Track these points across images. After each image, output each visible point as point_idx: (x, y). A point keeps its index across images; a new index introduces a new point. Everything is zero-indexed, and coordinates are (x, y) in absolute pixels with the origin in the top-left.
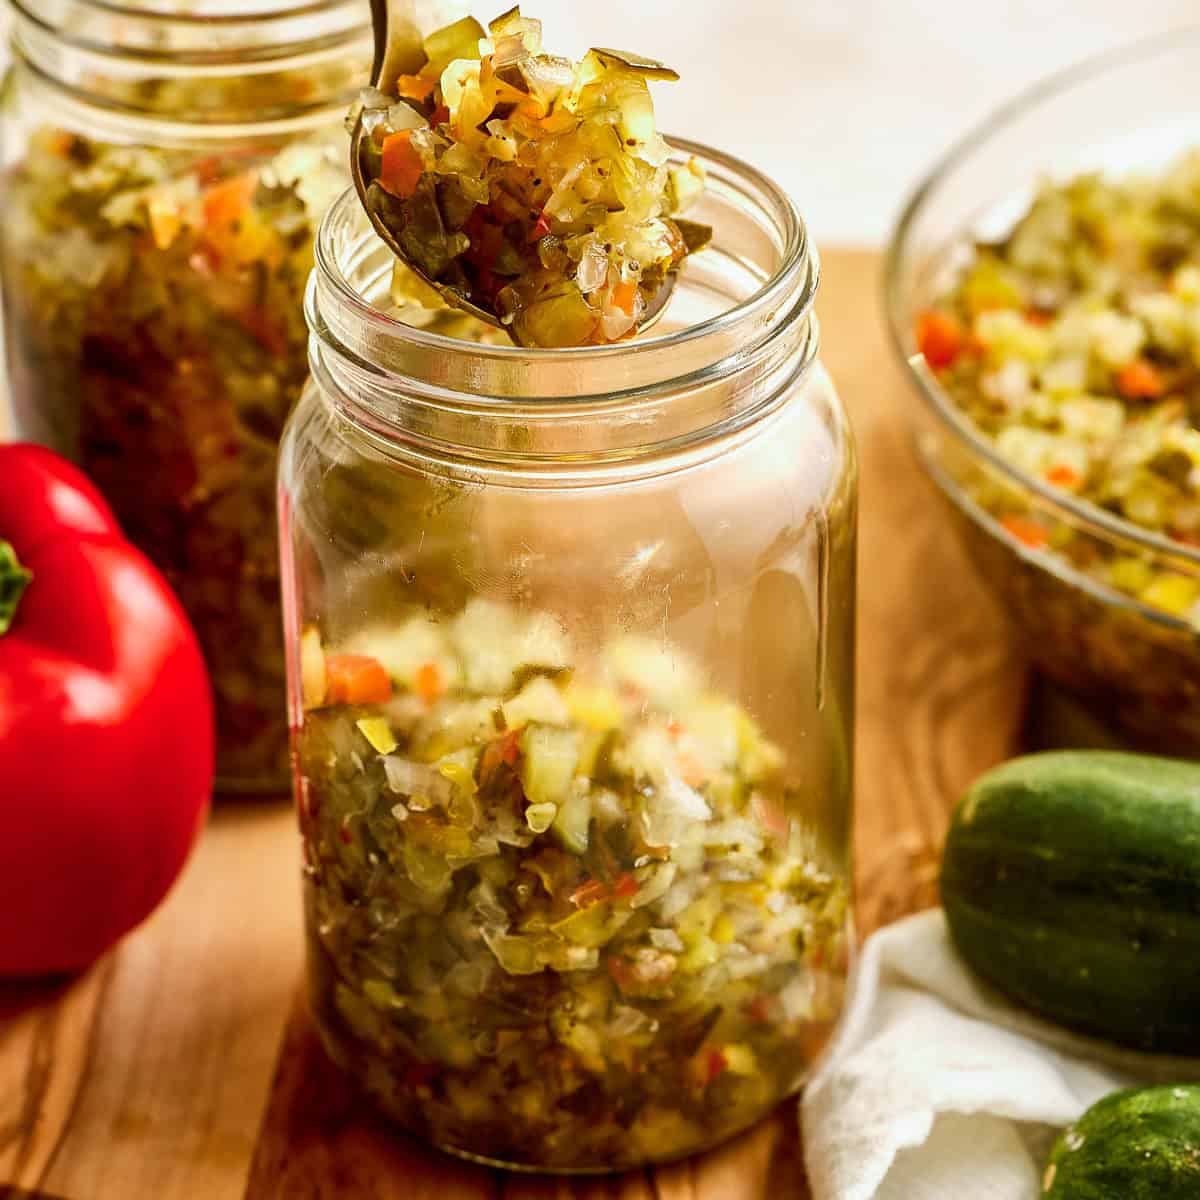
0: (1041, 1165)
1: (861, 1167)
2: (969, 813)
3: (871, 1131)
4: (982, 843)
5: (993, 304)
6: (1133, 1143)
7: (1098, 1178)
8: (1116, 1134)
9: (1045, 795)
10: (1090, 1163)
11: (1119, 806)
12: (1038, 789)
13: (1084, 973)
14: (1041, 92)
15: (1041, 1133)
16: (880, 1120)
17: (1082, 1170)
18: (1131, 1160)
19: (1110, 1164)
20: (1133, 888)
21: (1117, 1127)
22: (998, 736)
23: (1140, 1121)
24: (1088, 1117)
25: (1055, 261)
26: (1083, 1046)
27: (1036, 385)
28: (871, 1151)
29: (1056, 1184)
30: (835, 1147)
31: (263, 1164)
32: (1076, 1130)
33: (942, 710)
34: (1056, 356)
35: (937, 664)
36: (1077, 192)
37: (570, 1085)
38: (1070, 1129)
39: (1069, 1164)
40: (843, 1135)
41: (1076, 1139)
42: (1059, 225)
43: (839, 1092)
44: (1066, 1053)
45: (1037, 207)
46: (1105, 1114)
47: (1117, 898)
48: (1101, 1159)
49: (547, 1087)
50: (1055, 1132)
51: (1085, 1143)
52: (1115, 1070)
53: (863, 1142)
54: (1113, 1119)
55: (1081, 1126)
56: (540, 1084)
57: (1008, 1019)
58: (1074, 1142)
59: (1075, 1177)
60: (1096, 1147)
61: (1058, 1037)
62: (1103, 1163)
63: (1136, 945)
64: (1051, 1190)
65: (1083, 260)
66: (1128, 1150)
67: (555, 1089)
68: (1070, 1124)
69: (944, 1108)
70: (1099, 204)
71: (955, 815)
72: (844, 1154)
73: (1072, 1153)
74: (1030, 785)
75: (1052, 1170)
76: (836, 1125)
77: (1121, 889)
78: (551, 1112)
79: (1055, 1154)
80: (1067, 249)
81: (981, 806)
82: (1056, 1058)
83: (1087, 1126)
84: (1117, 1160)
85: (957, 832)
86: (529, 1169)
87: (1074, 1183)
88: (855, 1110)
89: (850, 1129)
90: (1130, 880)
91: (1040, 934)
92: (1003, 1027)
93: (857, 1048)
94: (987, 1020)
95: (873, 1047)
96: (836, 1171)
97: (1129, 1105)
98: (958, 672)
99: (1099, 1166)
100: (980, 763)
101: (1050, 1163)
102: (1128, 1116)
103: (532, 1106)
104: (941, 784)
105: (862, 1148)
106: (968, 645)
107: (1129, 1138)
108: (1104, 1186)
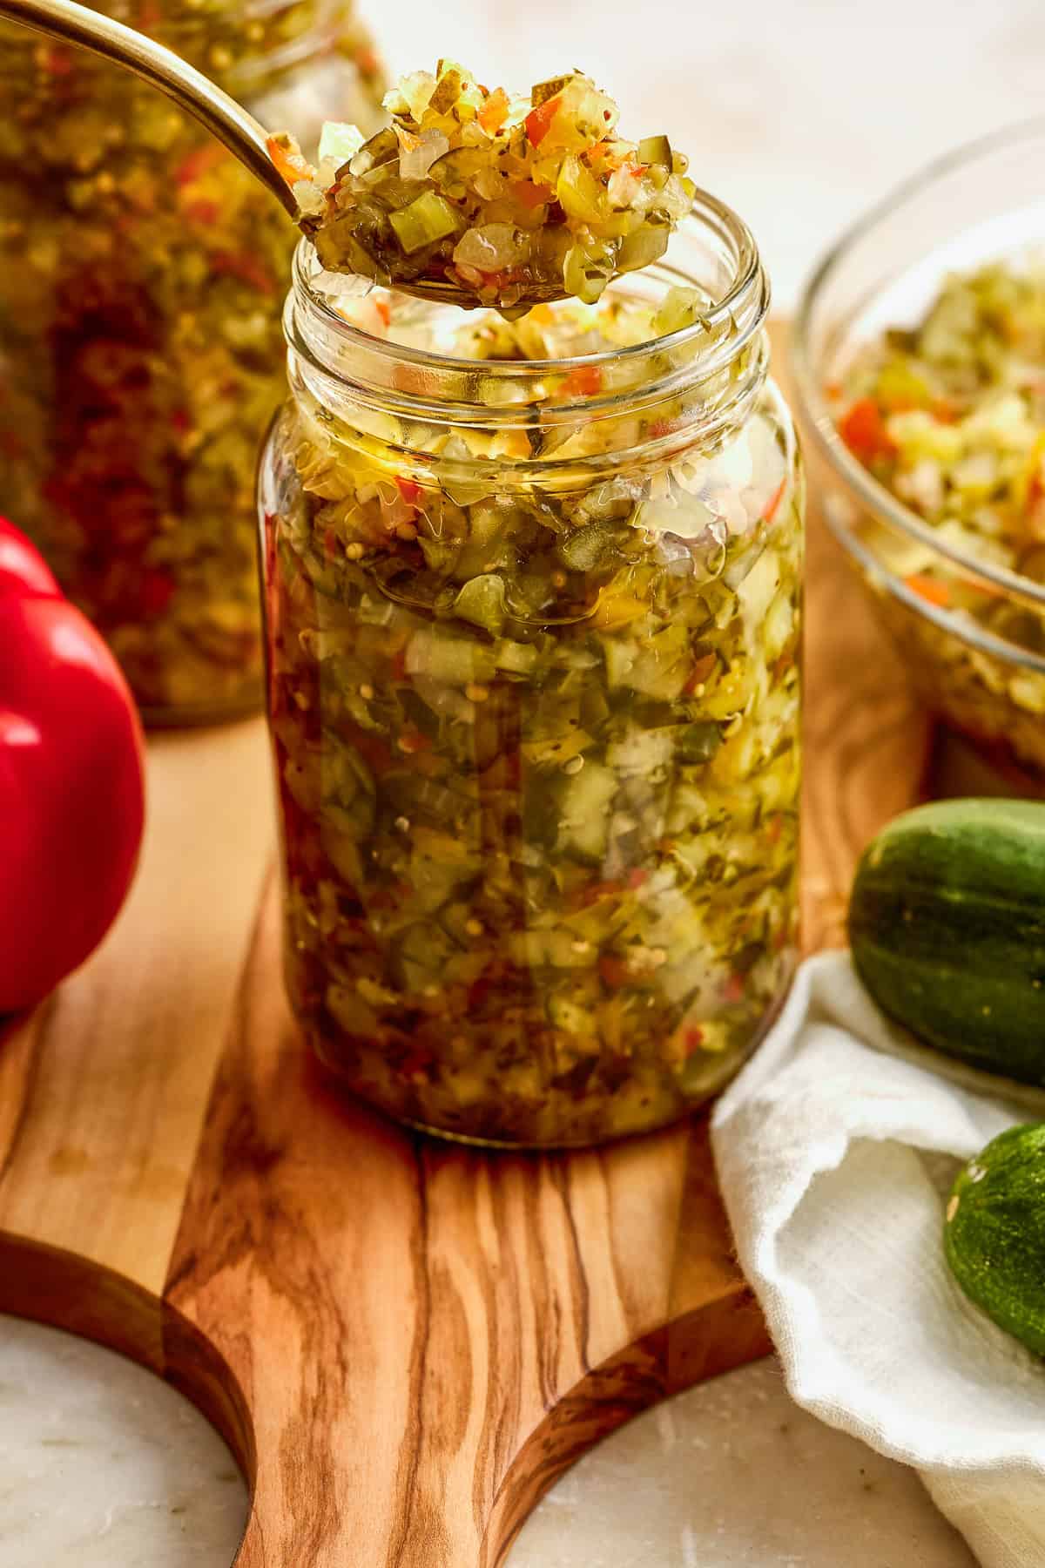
0: (944, 1197)
1: (779, 1188)
2: (876, 857)
3: (789, 1154)
4: (888, 887)
5: (906, 405)
6: (1033, 1175)
7: (998, 1209)
8: (1018, 1167)
9: (949, 840)
10: (992, 1194)
11: (1022, 850)
12: (942, 834)
13: (986, 1011)
14: (943, 166)
15: (944, 1166)
16: (796, 1144)
17: (983, 1202)
18: (1031, 1192)
19: (1011, 1196)
20: (1034, 929)
21: (1018, 1159)
22: (902, 787)
23: (1040, 1154)
24: (990, 1150)
25: (963, 352)
26: (982, 1082)
27: (948, 486)
28: (789, 1174)
29: (959, 1215)
30: (752, 1170)
31: (195, 1197)
32: (978, 1163)
33: (849, 760)
34: (967, 453)
35: (842, 718)
36: (980, 285)
37: (564, 1065)
38: (973, 1162)
39: (971, 1195)
40: (762, 1158)
41: (979, 1171)
42: (965, 317)
43: (754, 1117)
44: (970, 1090)
45: (943, 301)
46: (1005, 1147)
47: (1019, 939)
48: (1002, 1190)
49: (542, 1067)
50: (957, 1164)
51: (986, 1176)
52: (1014, 1106)
53: (780, 1165)
54: (1014, 1152)
55: (982, 1159)
56: (534, 1062)
57: (914, 1054)
58: (976, 1174)
59: (978, 1208)
60: (997, 1179)
61: (964, 1075)
62: (1004, 1194)
63: (1037, 984)
64: (954, 1221)
65: (990, 349)
66: (1028, 1182)
67: (550, 1067)
68: (974, 1156)
69: (860, 1133)
70: (1003, 294)
71: (865, 859)
72: (762, 1177)
73: (974, 1185)
74: (934, 831)
75: (955, 1201)
76: (753, 1149)
77: (1023, 930)
78: (545, 1090)
79: (958, 1186)
80: (974, 339)
81: (888, 851)
82: (961, 1093)
83: (989, 1160)
84: (1017, 1191)
85: (865, 876)
86: (512, 1146)
87: (977, 1214)
88: (772, 1133)
89: (767, 1152)
90: (1032, 922)
91: (945, 973)
92: (908, 1061)
93: (772, 1074)
94: (896, 1055)
95: (786, 1074)
96: (754, 1193)
97: (1031, 1138)
98: (861, 725)
99: (1000, 1197)
100: (884, 811)
101: (954, 1194)
102: (1029, 1149)
103: (526, 1084)
104: (847, 832)
105: (779, 1170)
106: (874, 698)
107: (1029, 1171)
108: (1005, 1217)
